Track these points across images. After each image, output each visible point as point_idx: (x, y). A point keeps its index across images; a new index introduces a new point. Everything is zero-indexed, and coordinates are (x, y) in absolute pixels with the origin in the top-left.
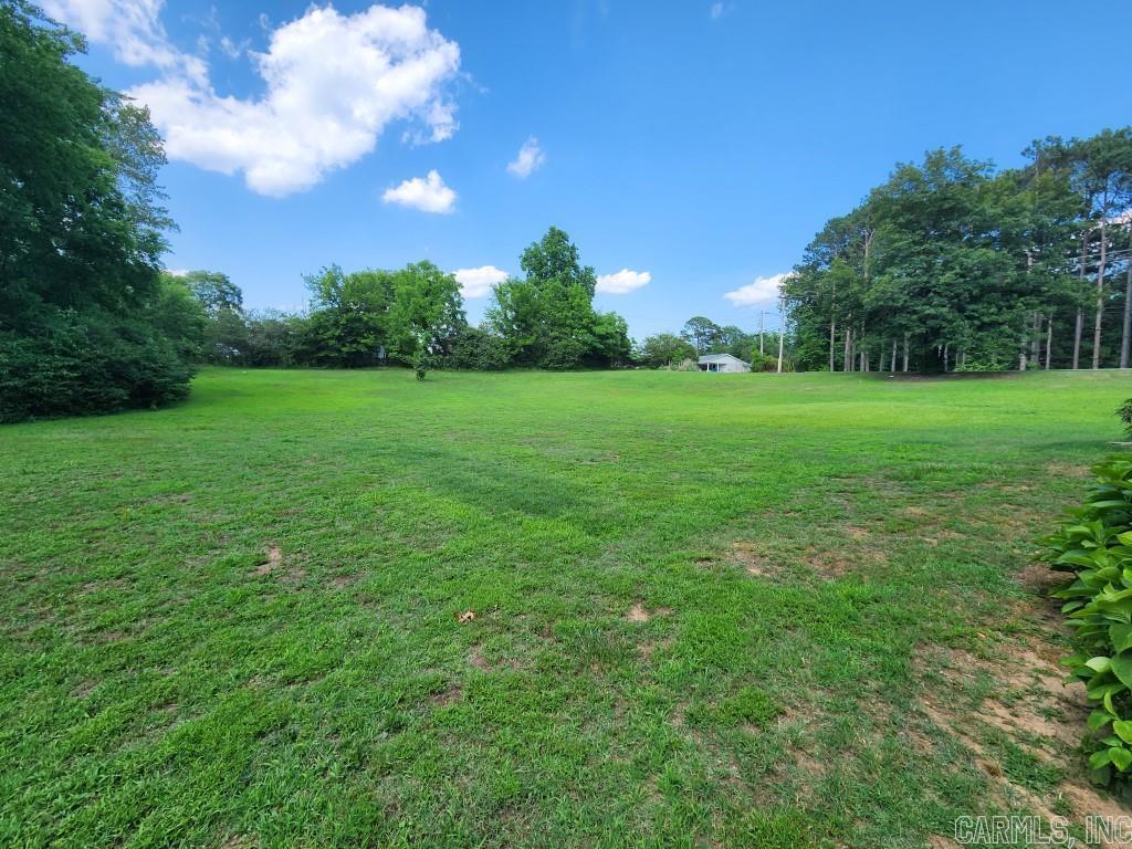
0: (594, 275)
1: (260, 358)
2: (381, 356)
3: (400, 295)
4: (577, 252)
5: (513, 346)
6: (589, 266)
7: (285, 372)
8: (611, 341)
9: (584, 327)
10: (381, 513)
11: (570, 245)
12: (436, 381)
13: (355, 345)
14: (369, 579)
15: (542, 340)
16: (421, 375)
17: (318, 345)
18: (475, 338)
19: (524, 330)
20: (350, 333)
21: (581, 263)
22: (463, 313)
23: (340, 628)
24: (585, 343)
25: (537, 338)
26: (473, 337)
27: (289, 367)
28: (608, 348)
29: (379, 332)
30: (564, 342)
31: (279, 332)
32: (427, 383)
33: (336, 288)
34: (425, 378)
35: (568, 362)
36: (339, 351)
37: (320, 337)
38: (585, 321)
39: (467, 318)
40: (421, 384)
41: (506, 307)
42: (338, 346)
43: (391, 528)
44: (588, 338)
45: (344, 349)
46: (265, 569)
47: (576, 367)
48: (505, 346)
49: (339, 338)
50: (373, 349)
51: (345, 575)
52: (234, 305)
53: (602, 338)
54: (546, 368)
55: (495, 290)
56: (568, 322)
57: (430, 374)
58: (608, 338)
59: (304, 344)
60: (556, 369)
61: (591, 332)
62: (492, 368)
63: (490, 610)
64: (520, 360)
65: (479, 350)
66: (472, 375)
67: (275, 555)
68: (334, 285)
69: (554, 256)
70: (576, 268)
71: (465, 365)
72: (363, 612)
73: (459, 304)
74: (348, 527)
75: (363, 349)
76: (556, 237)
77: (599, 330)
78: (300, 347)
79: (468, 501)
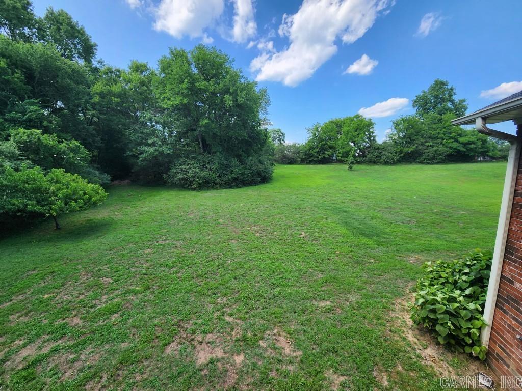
0: (466, 104)
1: (290, 161)
2: (334, 158)
3: (344, 132)
4: (454, 91)
5: (401, 152)
6: (462, 98)
7: (298, 166)
8: (472, 146)
9: (451, 138)
10: (325, 228)
11: (449, 87)
12: (357, 170)
13: (324, 155)
14: (321, 242)
15: (421, 147)
16: (350, 168)
17: (309, 156)
18: (379, 148)
19: (409, 143)
20: (322, 150)
21: (456, 98)
22: (374, 137)
23: (316, 248)
24: (451, 148)
25: (417, 147)
26: (378, 148)
27: (300, 164)
28: (471, 150)
29: (334, 148)
30: (435, 148)
31: (297, 150)
32: (353, 172)
33: (318, 132)
34: (352, 169)
35: (437, 159)
36: (318, 158)
37: (310, 152)
38: (452, 135)
39: (377, 139)
40: (350, 173)
41: (399, 131)
42: (317, 155)
43: (327, 233)
44: (455, 145)
45: (320, 157)
46: (302, 236)
47: (443, 162)
48: (396, 153)
49: (318, 152)
50: (331, 156)
51: (317, 240)
52: (283, 140)
53: (465, 144)
54: (421, 163)
55: (394, 123)
56: (440, 136)
57: (355, 167)
58: (471, 144)
59: (305, 155)
60: (428, 163)
61: (456, 141)
62: (387, 163)
63: (342, 252)
64: (404, 159)
65: (381, 154)
66: (376, 167)
67: (303, 233)
68: (317, 130)
69: (436, 97)
70: (452, 101)
71: (372, 162)
72: (319, 247)
73: (373, 133)
74: (317, 230)
75: (327, 156)
76: (440, 85)
77: (462, 139)
78: (303, 157)
79: (348, 229)
